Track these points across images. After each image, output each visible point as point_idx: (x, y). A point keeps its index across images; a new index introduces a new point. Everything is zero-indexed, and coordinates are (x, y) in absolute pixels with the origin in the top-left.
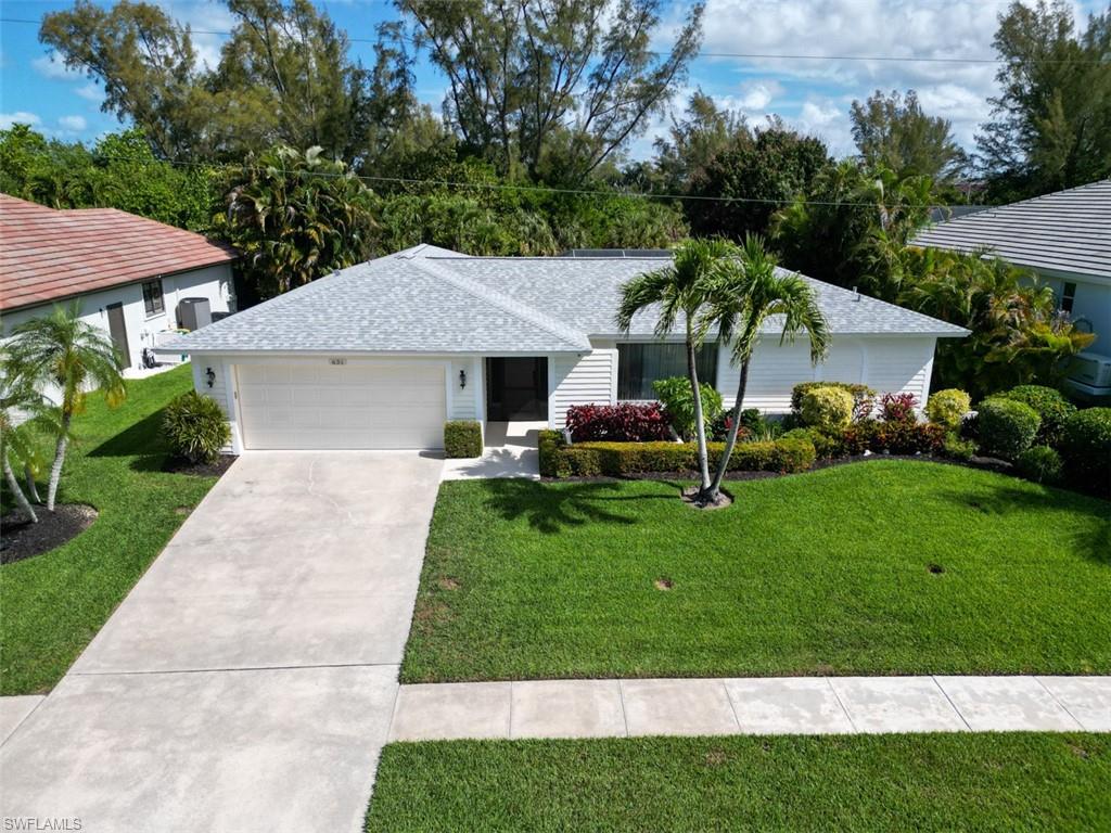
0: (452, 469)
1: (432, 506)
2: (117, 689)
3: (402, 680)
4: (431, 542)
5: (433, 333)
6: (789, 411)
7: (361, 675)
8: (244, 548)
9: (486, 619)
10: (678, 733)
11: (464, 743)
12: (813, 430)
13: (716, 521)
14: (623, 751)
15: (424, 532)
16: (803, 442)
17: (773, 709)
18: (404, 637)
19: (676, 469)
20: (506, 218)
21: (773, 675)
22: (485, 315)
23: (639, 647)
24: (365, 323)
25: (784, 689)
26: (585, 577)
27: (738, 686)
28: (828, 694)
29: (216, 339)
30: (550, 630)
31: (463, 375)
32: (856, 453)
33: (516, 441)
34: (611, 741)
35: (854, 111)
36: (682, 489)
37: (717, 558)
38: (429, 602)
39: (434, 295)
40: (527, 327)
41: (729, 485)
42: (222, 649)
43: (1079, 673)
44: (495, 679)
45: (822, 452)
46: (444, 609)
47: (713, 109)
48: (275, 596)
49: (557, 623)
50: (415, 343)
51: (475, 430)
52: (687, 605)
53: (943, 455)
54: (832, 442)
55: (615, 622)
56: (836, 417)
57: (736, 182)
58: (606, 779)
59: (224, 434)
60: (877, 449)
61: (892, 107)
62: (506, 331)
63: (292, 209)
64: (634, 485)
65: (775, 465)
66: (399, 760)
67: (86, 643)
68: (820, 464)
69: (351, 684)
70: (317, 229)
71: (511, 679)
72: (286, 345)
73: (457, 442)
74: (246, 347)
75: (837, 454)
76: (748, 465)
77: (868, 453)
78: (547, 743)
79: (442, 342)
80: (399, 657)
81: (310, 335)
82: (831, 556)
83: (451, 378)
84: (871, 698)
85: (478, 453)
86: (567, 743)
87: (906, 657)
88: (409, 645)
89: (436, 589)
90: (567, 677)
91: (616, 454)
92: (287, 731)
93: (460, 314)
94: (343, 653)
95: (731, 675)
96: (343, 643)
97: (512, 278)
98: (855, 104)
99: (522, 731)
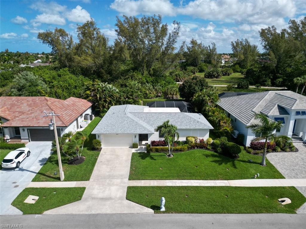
0: (134, 150)
1: (131, 157)
2: (97, 180)
3: (129, 180)
4: (131, 162)
5: (131, 130)
6: (186, 140)
7: (124, 179)
8: (107, 163)
9: (139, 173)
10: (159, 186)
11: (136, 186)
12: (188, 144)
13: (170, 160)
14: (153, 187)
15: (130, 161)
16: (186, 147)
17: (171, 183)
18: (129, 175)
19: (166, 151)
20: (143, 85)
21: (172, 180)
22: (139, 126)
23: (157, 176)
24: (121, 128)
25: (173, 181)
26: (151, 167)
27: (167, 181)
28: (177, 182)
29: (100, 131)
30: (146, 174)
31: (135, 136)
32: (194, 148)
33: (143, 145)
34: (152, 186)
35: (232, 44)
36: (167, 154)
37: (169, 165)
38: (132, 170)
39: (131, 122)
40: (145, 128)
41: (173, 154)
42: (107, 176)
43: (208, 180)
44: (139, 180)
45: (188, 148)
46: (133, 172)
47: (196, 43)
48: (112, 170)
49: (147, 173)
50: (129, 132)
51: (137, 144)
52: (164, 171)
53: (207, 149)
54: (190, 147)
55: (154, 173)
56: (192, 142)
57: (188, 87)
58: (151, 190)
59: (101, 145)
60: (197, 147)
61: (242, 43)
62: (142, 130)
63: (104, 96)
64: (160, 153)
65: (181, 150)
66: (129, 188)
67: (91, 175)
68: (188, 150)
69: (123, 180)
70: (108, 99)
71: (141, 180)
72: (110, 133)
73: (134, 146)
74: (104, 133)
75: (191, 148)
76: (177, 150)
77: (196, 148)
78: (145, 186)
79: (132, 132)
80: (128, 177)
81: (113, 130)
82: (184, 165)
83: (134, 137)
84: (182, 182)
85: (137, 147)
86: (147, 187)
87: (188, 178)
88: (129, 176)
89: (132, 169)
90: (148, 180)
91: (158, 149)
92: (117, 185)
93: (135, 126)
94: (121, 177)
95: (167, 180)
96: (122, 175)
97: (143, 117)
98: (232, 42)
99: (142, 185)
